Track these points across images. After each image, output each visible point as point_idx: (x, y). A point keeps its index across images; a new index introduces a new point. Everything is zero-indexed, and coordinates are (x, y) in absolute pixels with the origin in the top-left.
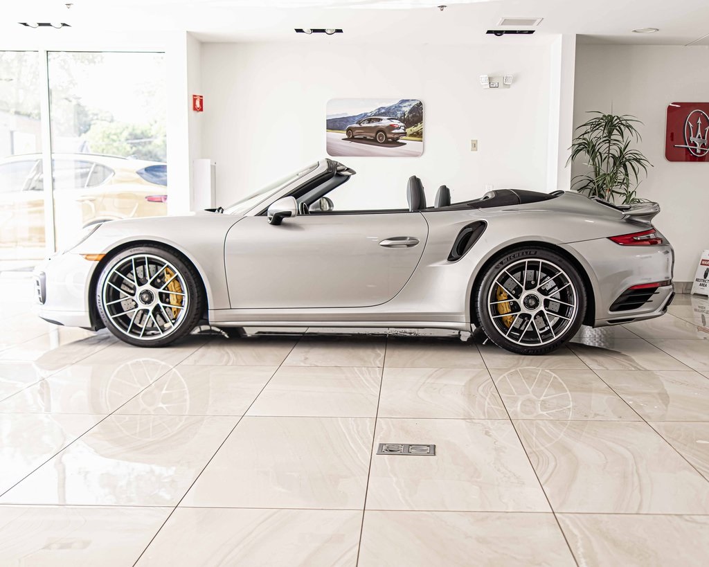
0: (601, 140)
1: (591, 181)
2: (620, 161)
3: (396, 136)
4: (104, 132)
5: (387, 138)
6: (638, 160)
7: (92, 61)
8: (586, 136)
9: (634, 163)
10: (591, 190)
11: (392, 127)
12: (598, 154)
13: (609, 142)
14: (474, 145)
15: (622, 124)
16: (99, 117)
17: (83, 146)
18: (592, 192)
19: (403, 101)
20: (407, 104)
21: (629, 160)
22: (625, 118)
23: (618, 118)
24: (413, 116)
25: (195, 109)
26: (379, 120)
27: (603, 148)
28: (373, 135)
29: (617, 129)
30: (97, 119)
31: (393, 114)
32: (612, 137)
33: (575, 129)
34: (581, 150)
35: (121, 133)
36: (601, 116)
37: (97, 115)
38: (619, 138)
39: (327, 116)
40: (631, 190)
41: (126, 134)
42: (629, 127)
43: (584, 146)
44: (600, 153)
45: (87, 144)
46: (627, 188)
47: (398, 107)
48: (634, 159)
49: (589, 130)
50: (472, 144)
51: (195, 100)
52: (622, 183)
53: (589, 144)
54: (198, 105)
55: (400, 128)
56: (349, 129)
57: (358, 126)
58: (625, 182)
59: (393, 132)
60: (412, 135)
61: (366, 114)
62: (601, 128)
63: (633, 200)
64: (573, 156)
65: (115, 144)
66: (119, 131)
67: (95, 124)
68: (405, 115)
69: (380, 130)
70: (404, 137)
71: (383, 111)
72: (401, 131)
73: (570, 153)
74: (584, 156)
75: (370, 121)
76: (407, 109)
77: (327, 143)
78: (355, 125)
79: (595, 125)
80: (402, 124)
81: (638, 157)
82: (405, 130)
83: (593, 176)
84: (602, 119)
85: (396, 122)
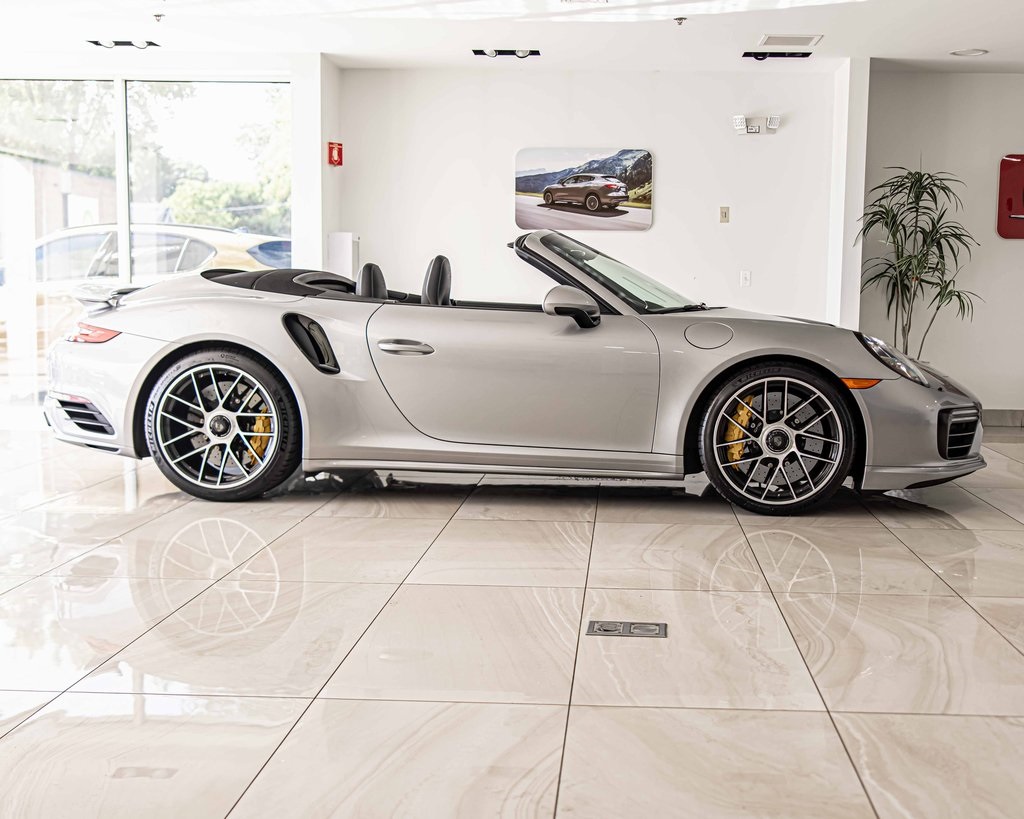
0: (906, 208)
1: (891, 266)
2: (933, 237)
3: (614, 201)
4: (195, 195)
5: (601, 204)
6: (958, 237)
7: (179, 94)
8: (883, 202)
9: (953, 241)
10: (891, 278)
11: (608, 188)
12: (901, 227)
13: (917, 211)
14: (725, 215)
15: (935, 185)
16: (188, 173)
17: (165, 215)
18: (892, 281)
19: (625, 152)
20: (629, 156)
21: (945, 236)
22: (940, 176)
23: (930, 176)
24: (638, 173)
25: (331, 162)
26: (591, 178)
27: (908, 219)
28: (582, 199)
29: (928, 193)
30: (185, 177)
31: (610, 169)
32: (921, 204)
33: (869, 191)
34: (877, 221)
35: (219, 197)
36: (905, 173)
37: (185, 171)
38: (931, 205)
39: (517, 173)
40: (947, 278)
41: (225, 198)
42: (945, 189)
43: (879, 217)
44: (903, 226)
45: (170, 212)
46: (943, 274)
47: (617, 160)
48: (952, 235)
49: (888, 194)
50: (722, 213)
51: (331, 150)
52: (935, 269)
53: (887, 213)
54: (335, 156)
55: (619, 190)
56: (548, 191)
57: (560, 186)
58: (940, 268)
59: (610, 195)
60: (636, 200)
61: (571, 170)
62: (906, 191)
63: (950, 292)
64: (865, 231)
65: (210, 213)
66: (216, 194)
67: (182, 184)
68: (626, 171)
69: (591, 192)
70: (625, 203)
71: (596, 165)
72: (621, 194)
73: (861, 225)
74: (881, 230)
75: (577, 179)
76: (629, 163)
77: (516, 210)
78: (556, 186)
79: (897, 187)
80: (623, 185)
81: (959, 232)
82: (626, 192)
83: (893, 259)
84: (907, 178)
85: (613, 182)
